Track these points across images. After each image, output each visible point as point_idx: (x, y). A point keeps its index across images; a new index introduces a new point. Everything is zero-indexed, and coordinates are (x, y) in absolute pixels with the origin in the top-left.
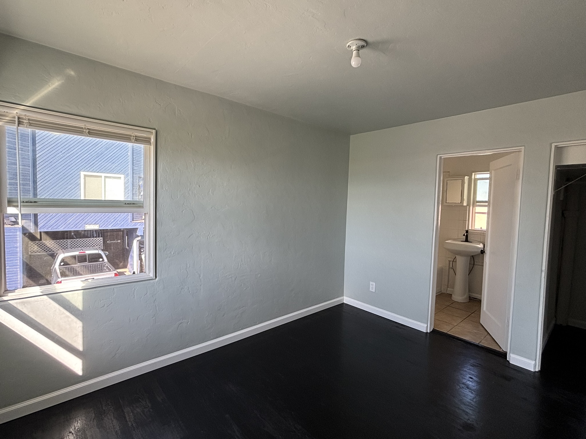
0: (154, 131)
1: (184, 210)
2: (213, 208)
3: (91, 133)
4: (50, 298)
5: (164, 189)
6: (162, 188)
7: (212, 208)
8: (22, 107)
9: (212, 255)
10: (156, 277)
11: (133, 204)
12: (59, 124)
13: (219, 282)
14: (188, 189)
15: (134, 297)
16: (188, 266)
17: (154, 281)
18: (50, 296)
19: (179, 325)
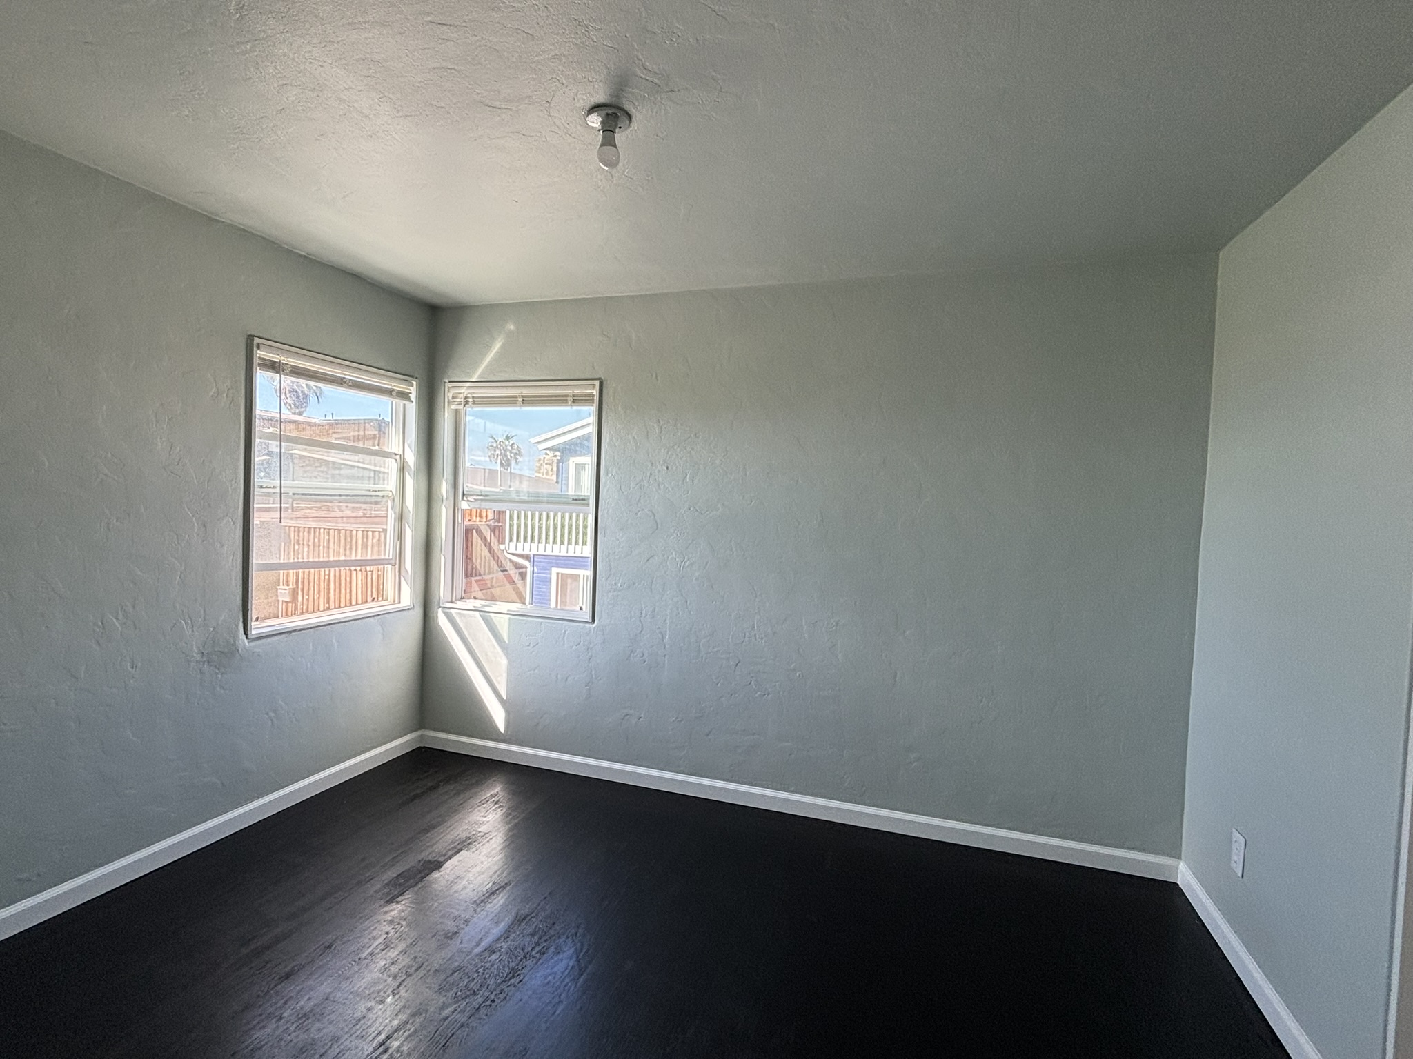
0: (597, 383)
1: (639, 511)
2: (692, 509)
3: (527, 401)
4: (481, 616)
5: (610, 475)
6: (607, 474)
7: (690, 509)
8: (468, 384)
9: (688, 602)
10: (593, 620)
11: (583, 500)
12: (501, 397)
13: (700, 659)
14: (648, 474)
15: (564, 644)
16: (643, 615)
17: (587, 625)
18: (481, 613)
19: (625, 716)
